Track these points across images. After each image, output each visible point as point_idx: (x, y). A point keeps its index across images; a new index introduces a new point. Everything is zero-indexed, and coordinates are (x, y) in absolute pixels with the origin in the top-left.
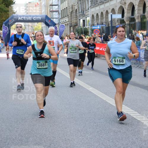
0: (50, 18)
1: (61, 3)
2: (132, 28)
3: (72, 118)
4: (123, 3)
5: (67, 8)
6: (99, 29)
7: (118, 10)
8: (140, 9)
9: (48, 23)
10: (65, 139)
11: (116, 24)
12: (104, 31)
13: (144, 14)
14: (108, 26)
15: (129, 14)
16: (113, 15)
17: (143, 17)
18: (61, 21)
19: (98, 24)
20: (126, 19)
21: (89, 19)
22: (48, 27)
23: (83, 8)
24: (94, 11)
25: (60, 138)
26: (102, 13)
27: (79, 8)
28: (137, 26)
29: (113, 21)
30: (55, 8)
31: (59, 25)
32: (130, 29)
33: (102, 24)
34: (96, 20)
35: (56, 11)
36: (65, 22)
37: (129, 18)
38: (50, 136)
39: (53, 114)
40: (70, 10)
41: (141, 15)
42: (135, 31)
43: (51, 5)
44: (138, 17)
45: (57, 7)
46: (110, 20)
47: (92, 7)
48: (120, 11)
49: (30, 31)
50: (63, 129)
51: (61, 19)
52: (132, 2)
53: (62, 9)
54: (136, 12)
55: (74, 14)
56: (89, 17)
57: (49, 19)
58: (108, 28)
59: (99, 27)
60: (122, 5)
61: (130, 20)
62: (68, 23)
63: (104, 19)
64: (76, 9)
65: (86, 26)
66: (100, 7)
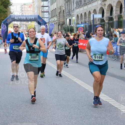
0: (42, 17)
1: (51, 5)
2: (110, 26)
3: (59, 105)
4: (104, 4)
5: (56, 8)
6: (83, 27)
7: (99, 11)
8: (118, 10)
9: (40, 22)
10: (54, 123)
11: (97, 22)
12: (87, 29)
13: (120, 14)
14: (90, 25)
15: (108, 14)
17: (120, 17)
18: (50, 20)
19: (82, 23)
20: (106, 18)
21: (74, 18)
22: (40, 26)
23: (69, 9)
24: (79, 11)
25: (49, 122)
26: (85, 13)
27: (66, 9)
28: (115, 25)
29: (95, 21)
31: (49, 24)
32: (109, 27)
33: (85, 23)
34: (81, 19)
36: (54, 21)
37: (108, 17)
38: (41, 121)
39: (44, 101)
40: (58, 11)
41: (118, 15)
42: (113, 29)
43: (42, 7)
44: (116, 16)
45: (47, 8)
46: (92, 19)
47: (77, 8)
48: (100, 12)
49: (25, 29)
50: (51, 115)
51: (51, 18)
52: (111, 3)
53: (51, 10)
54: (114, 12)
55: (62, 14)
56: (74, 17)
58: (90, 26)
59: (82, 26)
60: (102, 6)
61: (109, 19)
62: (57, 22)
63: (87, 19)
64: (64, 10)
65: (71, 25)
66: (83, 8)
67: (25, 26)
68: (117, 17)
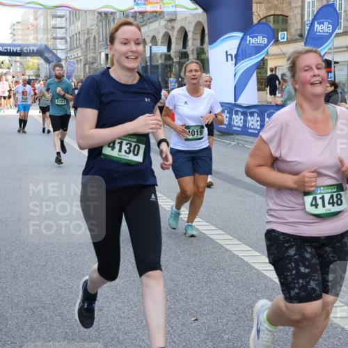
0: (52, 49)
1: (70, 24)
4: (170, 27)
5: (79, 32)
7: (162, 39)
8: (197, 38)
9: (48, 57)
11: (157, 61)
13: (202, 47)
14: (145, 65)
15: (179, 46)
16: (153, 47)
17: (201, 52)
18: (69, 55)
20: (174, 53)
22: (48, 64)
25: (61, 251)
27: (99, 33)
29: (154, 57)
30: (60, 33)
31: (67, 62)
35: (62, 38)
36: (76, 56)
37: (179, 52)
40: (84, 37)
41: (197, 49)
43: (53, 28)
44: (193, 51)
45: (63, 30)
46: (148, 55)
48: (164, 41)
49: (19, 70)
51: (69, 51)
52: (183, 25)
53: (71, 35)
54: (190, 43)
55: (92, 43)
57: (50, 51)
58: (145, 68)
60: (169, 31)
61: (180, 56)
62: (82, 58)
64: (95, 37)
67: (18, 64)
68: (195, 52)
